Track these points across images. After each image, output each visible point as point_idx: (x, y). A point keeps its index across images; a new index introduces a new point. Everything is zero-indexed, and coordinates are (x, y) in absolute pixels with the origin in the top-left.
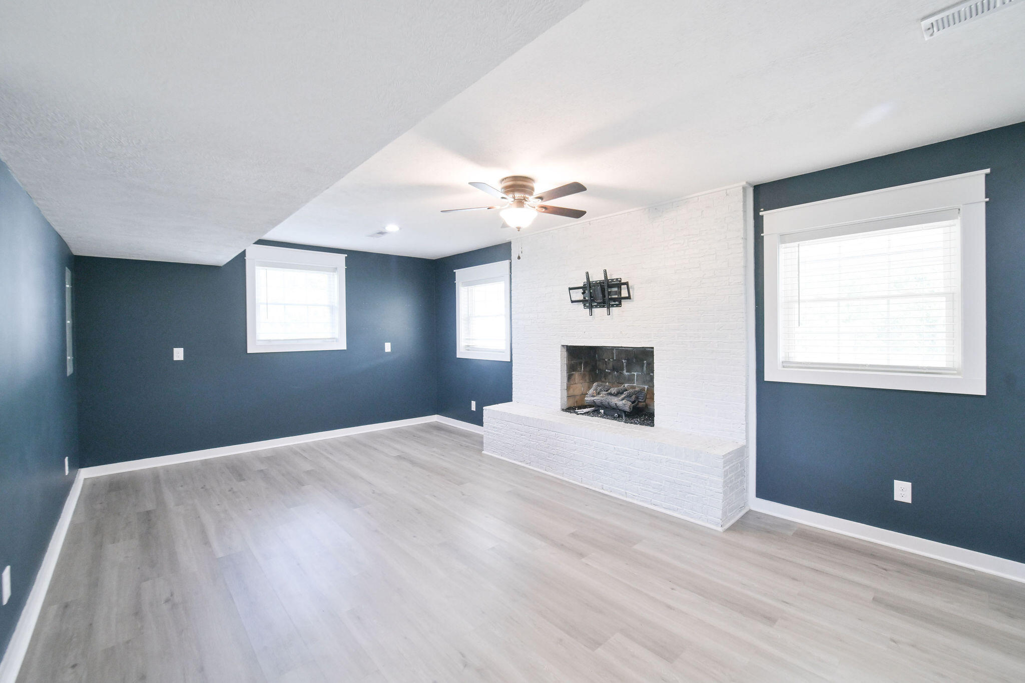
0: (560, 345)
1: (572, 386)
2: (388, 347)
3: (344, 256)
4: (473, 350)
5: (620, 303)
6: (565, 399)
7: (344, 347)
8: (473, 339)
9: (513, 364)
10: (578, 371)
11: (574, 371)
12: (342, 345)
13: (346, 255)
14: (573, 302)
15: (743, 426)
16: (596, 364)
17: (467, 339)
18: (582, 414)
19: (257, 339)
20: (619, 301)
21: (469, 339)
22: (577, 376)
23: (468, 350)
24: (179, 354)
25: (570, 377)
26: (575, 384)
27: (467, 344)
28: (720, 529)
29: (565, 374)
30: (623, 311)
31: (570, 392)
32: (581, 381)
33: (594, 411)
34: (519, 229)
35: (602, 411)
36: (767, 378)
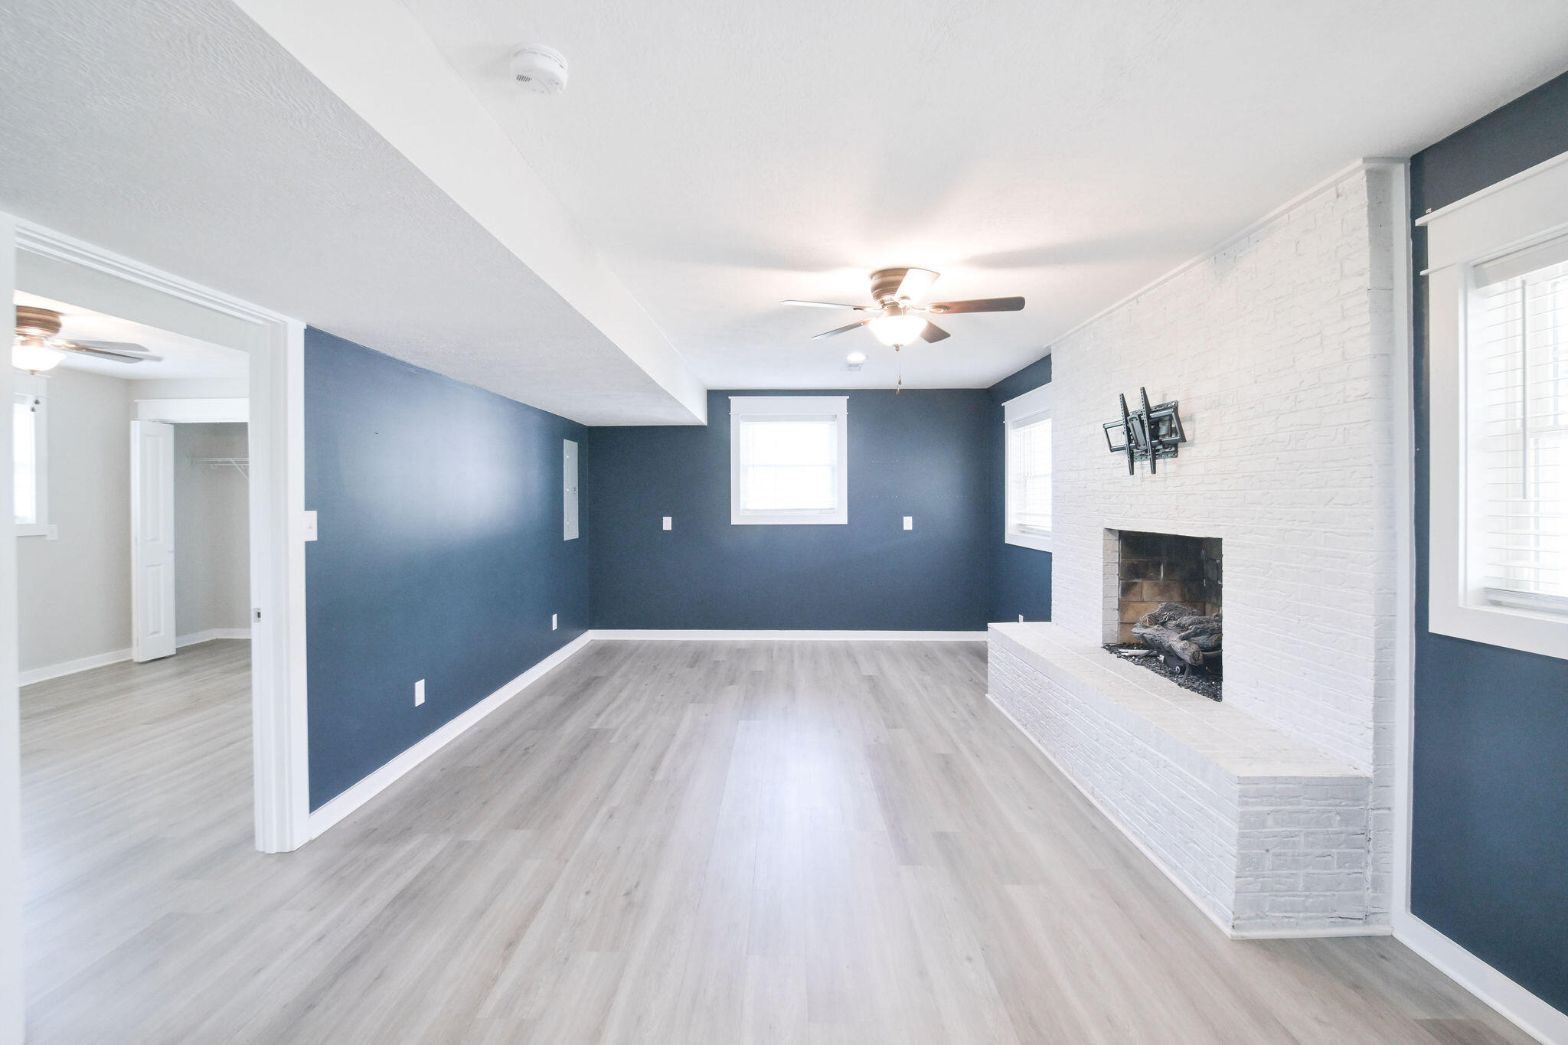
0: (1101, 530)
1: (1132, 604)
2: (908, 523)
3: (844, 399)
4: (1030, 533)
5: (1176, 451)
6: (1116, 627)
7: (845, 521)
8: (1029, 514)
9: (1053, 558)
10: (1150, 579)
11: (1138, 578)
12: (842, 519)
13: (848, 397)
14: (1112, 451)
15: (1368, 731)
16: (1202, 566)
17: (1021, 514)
18: (1126, 657)
19: (742, 507)
20: (1173, 448)
21: (1025, 514)
22: (1146, 587)
23: (1024, 532)
24: (667, 523)
25: (1126, 589)
26: (1143, 601)
27: (1020, 522)
28: (1228, 932)
29: (1115, 581)
30: (1181, 466)
31: (1126, 616)
32: (1158, 598)
33: (1146, 656)
34: (897, 348)
35: (1162, 658)
36: (1434, 627)
